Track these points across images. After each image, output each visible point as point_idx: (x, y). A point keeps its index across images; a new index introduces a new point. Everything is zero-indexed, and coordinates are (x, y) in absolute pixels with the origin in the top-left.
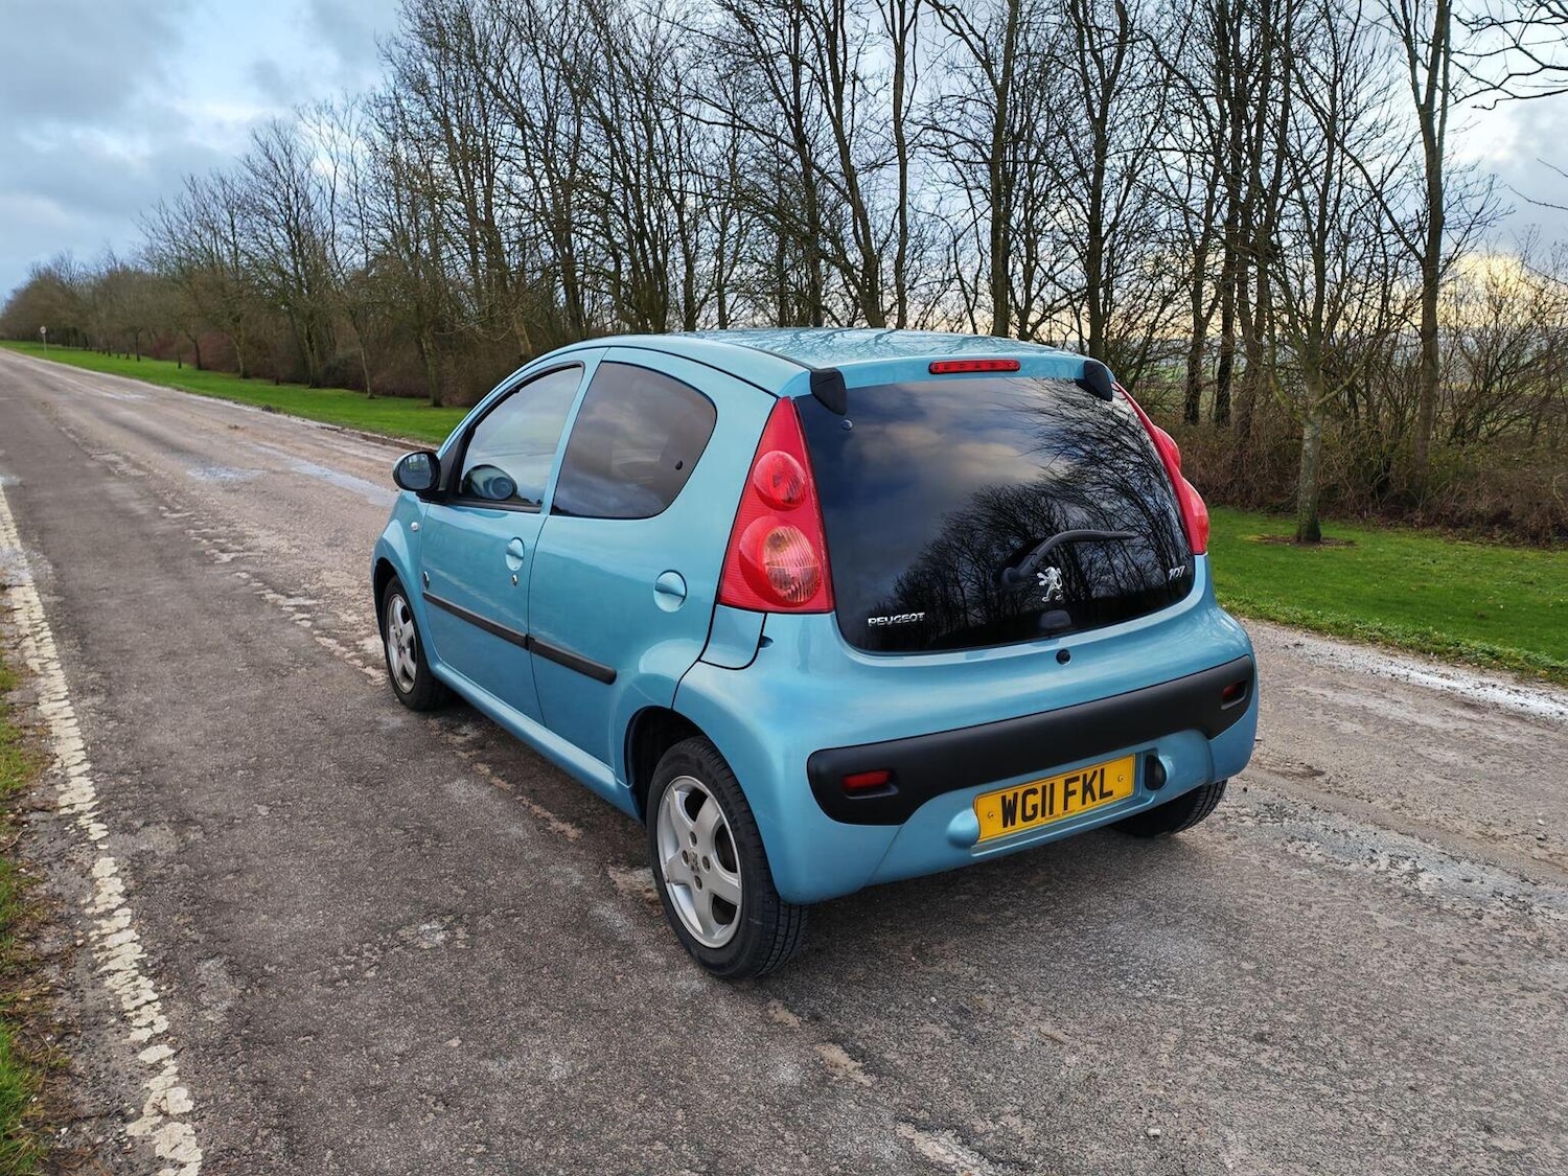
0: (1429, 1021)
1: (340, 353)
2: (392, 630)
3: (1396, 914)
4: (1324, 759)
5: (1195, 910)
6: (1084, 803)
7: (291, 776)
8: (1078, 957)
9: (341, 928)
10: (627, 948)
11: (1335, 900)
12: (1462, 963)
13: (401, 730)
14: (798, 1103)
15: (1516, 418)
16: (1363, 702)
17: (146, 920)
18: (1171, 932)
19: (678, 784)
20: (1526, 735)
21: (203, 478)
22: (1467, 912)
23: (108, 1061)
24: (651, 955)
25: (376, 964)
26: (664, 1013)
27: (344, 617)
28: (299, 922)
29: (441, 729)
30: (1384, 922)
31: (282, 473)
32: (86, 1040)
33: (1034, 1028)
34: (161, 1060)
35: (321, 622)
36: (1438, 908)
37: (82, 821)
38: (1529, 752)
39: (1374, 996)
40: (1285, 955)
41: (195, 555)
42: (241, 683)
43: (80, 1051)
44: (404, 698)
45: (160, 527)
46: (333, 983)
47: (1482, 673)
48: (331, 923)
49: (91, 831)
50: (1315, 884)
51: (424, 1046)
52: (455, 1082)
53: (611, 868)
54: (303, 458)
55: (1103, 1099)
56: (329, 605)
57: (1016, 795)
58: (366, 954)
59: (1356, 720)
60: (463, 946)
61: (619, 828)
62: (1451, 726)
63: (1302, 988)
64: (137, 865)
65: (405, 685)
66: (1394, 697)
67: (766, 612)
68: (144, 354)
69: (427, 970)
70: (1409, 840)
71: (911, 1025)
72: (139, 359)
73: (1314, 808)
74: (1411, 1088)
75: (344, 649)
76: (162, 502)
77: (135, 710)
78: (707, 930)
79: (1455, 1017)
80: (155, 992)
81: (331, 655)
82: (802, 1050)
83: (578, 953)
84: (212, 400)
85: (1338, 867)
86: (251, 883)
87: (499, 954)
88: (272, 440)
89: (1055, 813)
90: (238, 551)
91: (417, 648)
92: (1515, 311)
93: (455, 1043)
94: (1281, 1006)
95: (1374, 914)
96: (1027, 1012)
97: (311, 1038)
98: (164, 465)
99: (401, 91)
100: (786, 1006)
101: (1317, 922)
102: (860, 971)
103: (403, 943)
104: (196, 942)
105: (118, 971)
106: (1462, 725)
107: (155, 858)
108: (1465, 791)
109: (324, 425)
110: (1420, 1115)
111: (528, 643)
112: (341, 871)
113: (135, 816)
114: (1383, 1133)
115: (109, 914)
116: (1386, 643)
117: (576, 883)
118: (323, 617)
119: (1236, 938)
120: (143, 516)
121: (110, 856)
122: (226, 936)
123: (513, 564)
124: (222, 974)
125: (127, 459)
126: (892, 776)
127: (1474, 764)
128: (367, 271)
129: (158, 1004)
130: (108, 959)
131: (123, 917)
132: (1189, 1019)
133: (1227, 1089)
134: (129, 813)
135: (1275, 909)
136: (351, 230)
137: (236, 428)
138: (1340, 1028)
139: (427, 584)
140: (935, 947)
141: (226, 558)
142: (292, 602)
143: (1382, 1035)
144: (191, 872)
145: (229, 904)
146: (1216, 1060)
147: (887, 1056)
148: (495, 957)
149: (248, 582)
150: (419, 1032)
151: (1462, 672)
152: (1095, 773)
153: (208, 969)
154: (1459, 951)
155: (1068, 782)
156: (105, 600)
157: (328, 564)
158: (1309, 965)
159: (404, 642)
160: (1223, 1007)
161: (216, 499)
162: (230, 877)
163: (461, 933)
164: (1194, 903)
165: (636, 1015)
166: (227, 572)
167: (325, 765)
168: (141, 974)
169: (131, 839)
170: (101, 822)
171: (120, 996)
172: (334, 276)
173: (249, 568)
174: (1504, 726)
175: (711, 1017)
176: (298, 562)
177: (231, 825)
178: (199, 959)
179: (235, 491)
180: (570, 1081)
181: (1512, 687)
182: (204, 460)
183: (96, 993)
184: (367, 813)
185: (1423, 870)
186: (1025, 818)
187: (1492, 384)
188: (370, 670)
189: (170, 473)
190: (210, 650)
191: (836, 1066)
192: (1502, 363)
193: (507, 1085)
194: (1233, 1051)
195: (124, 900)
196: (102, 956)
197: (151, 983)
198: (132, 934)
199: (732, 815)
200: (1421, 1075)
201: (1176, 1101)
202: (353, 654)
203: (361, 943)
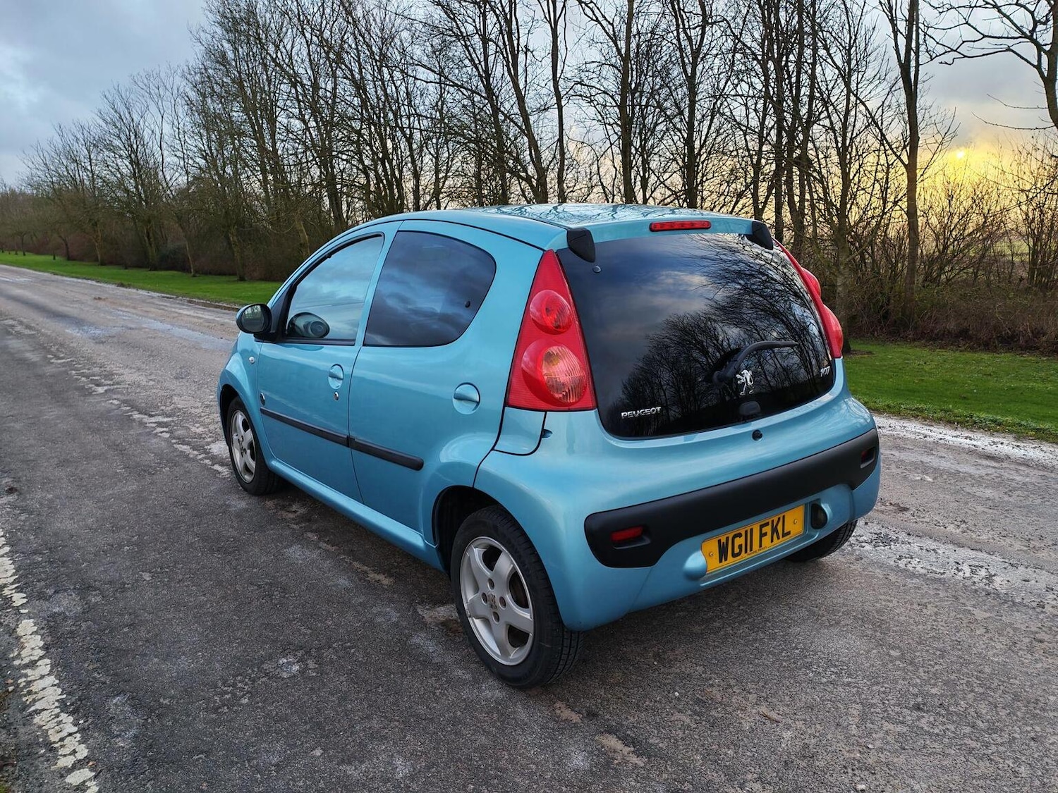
0: (1031, 686)
1: (171, 246)
2: (235, 437)
3: (986, 607)
4: (906, 499)
5: (848, 613)
6: (772, 541)
7: (166, 549)
8: (774, 655)
9: (217, 665)
10: (441, 668)
11: (941, 600)
12: (1041, 641)
13: (246, 510)
14: (591, 784)
15: (964, 269)
16: (920, 458)
17: (63, 668)
18: (836, 631)
19: (478, 543)
20: (1034, 477)
21: (79, 335)
22: (1033, 603)
23: (41, 785)
24: (460, 673)
25: (248, 692)
26: (476, 717)
27: (194, 429)
28: (184, 663)
29: (276, 508)
30: (979, 614)
31: (136, 329)
32: (21, 770)
33: (754, 711)
34: (84, 782)
35: (177, 433)
36: (1012, 601)
37: (6, 592)
38: (1039, 488)
39: (987, 670)
40: (920, 643)
41: (77, 389)
42: (120, 481)
43: (17, 779)
44: (246, 485)
45: (49, 370)
46: (216, 710)
47: (992, 435)
48: (209, 662)
49: (14, 599)
50: (925, 590)
51: (294, 756)
52: (322, 785)
53: (419, 606)
54: (150, 318)
55: (817, 763)
56: (181, 421)
57: (727, 539)
58: (240, 685)
59: (919, 471)
60: (314, 674)
61: (420, 576)
62: (983, 472)
63: (937, 667)
64: (52, 624)
65: (246, 477)
66: (940, 454)
67: (546, 411)
68: (28, 251)
69: (289, 695)
70: (980, 555)
71: (664, 715)
72: (24, 255)
73: (909, 534)
74: (1033, 739)
75: (196, 452)
76: (50, 352)
77: (41, 504)
78: (504, 653)
79: (1048, 682)
80: (75, 725)
81: (187, 457)
82: (586, 741)
83: (404, 674)
84: (80, 280)
85: (937, 576)
86: (143, 634)
87: (342, 678)
88: (127, 307)
89: (754, 550)
90: (110, 385)
91: (256, 450)
92: (962, 199)
93: (318, 752)
94: (927, 682)
95: (971, 609)
96: (747, 699)
97: (203, 756)
98: (50, 327)
99: (208, 63)
100: (568, 706)
101: (934, 618)
102: (618, 675)
103: (267, 674)
104: (105, 683)
105: (44, 710)
106: (990, 471)
107: (65, 618)
108: (1006, 517)
109: (163, 295)
110: (1046, 759)
111: (349, 442)
112: (212, 620)
113: (47, 586)
114: (1023, 775)
115: (32, 664)
116: (923, 418)
117: (394, 620)
118: (178, 430)
119: (881, 633)
120: (36, 362)
121: (30, 618)
122: (127, 677)
123: (335, 384)
124: (127, 708)
125: (21, 323)
126: (646, 531)
127: (1006, 498)
128: (189, 188)
129: (78, 736)
130: (34, 701)
131: (45, 666)
132: (863, 696)
133: (904, 749)
134: (43, 583)
135: (902, 610)
136: (176, 159)
137: (99, 299)
138: (971, 696)
139: (263, 402)
140: (670, 653)
141: (101, 390)
142: (153, 420)
143: (1001, 699)
144: (95, 628)
145: (126, 652)
146: (891, 727)
147: (651, 741)
148: (341, 682)
149: (119, 407)
150: (289, 745)
151: (978, 435)
152: (779, 519)
153: (115, 704)
154: (1037, 633)
155: (762, 527)
156: (12, 424)
157: (177, 391)
158: (937, 649)
159: (245, 445)
160: (886, 685)
161: (89, 348)
162: (126, 630)
163: (311, 664)
164: (845, 609)
165: (455, 721)
166: (102, 400)
167: (191, 539)
168: (62, 711)
169: (45, 604)
170: (21, 592)
171: (47, 730)
172: (165, 192)
173: (119, 396)
174: (1017, 471)
175: (513, 719)
176: (154, 391)
177: (123, 589)
178: (107, 697)
179: (103, 343)
180: (412, 778)
181: (1015, 443)
182: (78, 322)
183: (27, 729)
184: (228, 574)
185: (995, 575)
186: (734, 555)
187: (949, 247)
188: (217, 467)
189: (53, 331)
190: (94, 457)
191: (615, 752)
192: (954, 233)
193: (364, 785)
194: (901, 719)
195: (43, 653)
196: (30, 698)
197: (71, 719)
198: (52, 679)
199: (524, 566)
200: (1038, 728)
201: (870, 761)
202: (203, 456)
203: (235, 676)
